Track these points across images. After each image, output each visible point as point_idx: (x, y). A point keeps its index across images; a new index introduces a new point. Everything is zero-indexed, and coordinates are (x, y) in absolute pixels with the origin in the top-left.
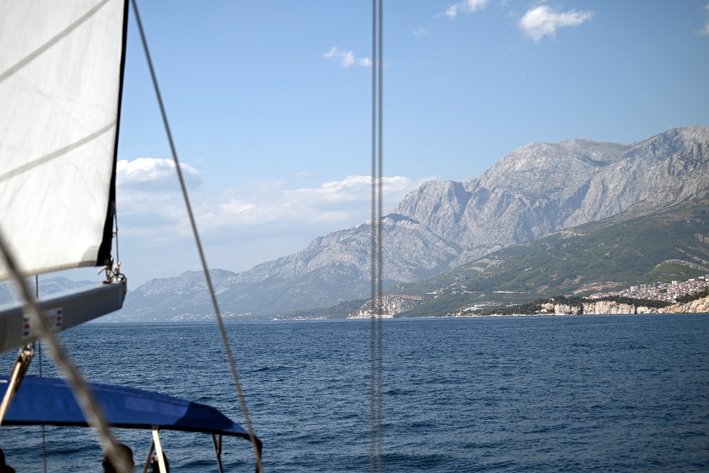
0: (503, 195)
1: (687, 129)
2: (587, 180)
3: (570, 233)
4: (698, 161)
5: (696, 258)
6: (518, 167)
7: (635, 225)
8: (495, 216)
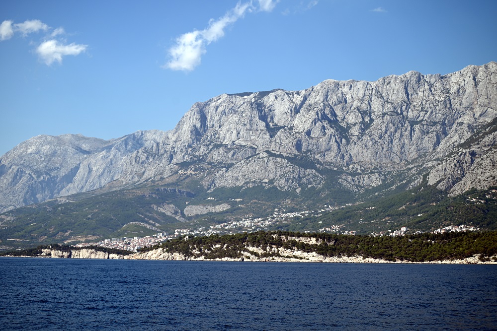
0: (18, 171)
1: (149, 132)
2: (78, 163)
3: (64, 200)
4: (156, 154)
5: (151, 222)
6: (30, 151)
7: (110, 196)
8: (11, 185)
